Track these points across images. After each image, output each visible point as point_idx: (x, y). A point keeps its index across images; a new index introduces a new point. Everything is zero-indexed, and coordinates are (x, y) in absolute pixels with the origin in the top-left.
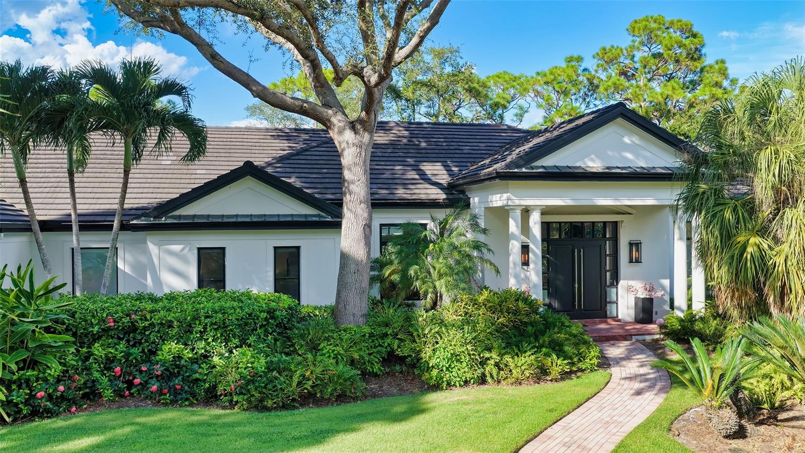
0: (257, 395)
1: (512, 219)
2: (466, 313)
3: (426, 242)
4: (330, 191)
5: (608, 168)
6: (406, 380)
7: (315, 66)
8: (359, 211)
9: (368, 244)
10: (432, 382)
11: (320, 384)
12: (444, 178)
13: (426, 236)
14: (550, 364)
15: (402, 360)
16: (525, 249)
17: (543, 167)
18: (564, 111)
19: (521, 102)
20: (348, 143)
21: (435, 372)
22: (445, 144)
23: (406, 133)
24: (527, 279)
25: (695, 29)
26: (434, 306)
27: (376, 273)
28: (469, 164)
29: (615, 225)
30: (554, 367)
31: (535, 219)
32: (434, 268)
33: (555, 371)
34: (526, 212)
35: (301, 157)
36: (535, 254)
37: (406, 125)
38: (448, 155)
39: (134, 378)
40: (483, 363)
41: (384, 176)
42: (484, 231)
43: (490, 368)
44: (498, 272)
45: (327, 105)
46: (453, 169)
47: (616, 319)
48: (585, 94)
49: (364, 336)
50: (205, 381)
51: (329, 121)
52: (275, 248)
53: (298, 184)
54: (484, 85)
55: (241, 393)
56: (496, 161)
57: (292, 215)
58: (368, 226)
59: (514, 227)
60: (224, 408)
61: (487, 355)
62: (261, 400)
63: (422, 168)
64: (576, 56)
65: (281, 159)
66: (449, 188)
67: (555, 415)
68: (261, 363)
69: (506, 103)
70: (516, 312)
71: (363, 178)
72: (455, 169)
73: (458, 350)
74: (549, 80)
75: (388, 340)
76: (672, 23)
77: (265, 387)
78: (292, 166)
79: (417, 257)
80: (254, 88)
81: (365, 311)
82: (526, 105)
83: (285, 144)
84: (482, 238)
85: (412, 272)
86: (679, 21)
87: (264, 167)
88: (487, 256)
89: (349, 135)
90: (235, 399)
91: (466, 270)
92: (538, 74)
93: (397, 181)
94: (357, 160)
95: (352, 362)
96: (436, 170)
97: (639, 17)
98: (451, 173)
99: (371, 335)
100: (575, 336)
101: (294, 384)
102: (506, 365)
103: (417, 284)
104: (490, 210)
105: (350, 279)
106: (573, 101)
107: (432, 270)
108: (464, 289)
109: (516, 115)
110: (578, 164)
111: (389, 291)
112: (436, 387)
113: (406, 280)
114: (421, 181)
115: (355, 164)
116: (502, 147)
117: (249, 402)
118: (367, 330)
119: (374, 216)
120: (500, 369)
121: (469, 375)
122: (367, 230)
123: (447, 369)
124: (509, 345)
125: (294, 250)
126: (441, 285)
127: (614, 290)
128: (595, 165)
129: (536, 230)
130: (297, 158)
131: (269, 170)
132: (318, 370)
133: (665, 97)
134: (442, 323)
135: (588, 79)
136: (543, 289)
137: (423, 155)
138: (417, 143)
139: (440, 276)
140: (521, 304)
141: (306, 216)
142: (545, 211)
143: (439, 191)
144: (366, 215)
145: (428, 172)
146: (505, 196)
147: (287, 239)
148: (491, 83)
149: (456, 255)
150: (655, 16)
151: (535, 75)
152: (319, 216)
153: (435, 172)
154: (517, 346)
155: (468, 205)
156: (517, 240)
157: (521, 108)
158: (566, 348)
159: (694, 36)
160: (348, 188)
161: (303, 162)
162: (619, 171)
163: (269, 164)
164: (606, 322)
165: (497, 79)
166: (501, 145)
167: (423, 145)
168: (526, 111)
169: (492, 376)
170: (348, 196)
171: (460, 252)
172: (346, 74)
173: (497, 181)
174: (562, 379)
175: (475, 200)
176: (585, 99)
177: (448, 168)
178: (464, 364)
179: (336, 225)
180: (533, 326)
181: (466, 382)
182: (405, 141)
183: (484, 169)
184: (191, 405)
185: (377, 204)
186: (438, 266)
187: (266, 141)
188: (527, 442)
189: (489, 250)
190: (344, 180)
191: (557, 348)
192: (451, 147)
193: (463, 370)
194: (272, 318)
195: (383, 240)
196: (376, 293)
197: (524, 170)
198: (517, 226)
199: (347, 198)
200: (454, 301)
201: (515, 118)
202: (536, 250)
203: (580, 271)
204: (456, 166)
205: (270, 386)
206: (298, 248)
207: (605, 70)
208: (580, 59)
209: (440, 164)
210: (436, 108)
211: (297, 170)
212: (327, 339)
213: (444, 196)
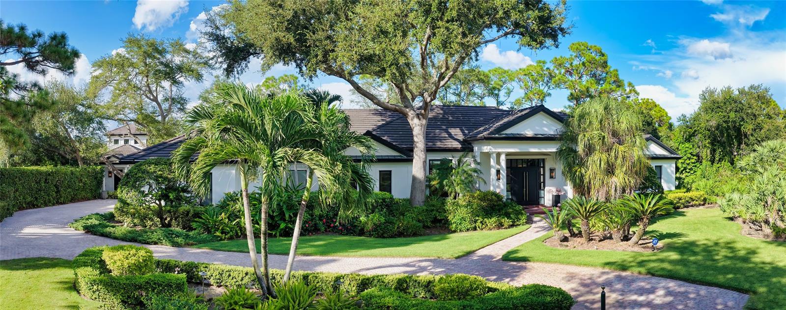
0: (381, 232)
1: (493, 159)
2: (469, 201)
3: (452, 168)
4: (404, 143)
5: (536, 135)
6: (442, 229)
7: (401, 90)
8: (421, 155)
9: (425, 170)
10: (453, 230)
11: (406, 229)
12: (461, 137)
13: (452, 165)
14: (503, 221)
15: (440, 221)
16: (498, 172)
17: (506, 134)
18: (535, 92)
19: (509, 86)
20: (416, 124)
21: (454, 225)
22: (462, 118)
23: (441, 112)
24: (499, 187)
25: (603, 51)
26: (455, 198)
27: (428, 183)
28: (473, 129)
29: (543, 160)
30: (506, 223)
31: (503, 158)
32: (455, 181)
33: (506, 225)
34: (499, 155)
35: (389, 126)
36: (502, 174)
37: (441, 107)
38: (464, 124)
39: (331, 224)
40: (476, 222)
41: (430, 135)
42: (479, 164)
43: (479, 224)
44: (485, 183)
45: (406, 107)
46: (466, 131)
47: (543, 206)
48: (548, 81)
49: (424, 210)
50: (359, 226)
51: (407, 114)
52: (380, 171)
53: (389, 140)
54: (487, 76)
55: (375, 231)
56: (485, 130)
57: (388, 156)
58: (425, 162)
59: (493, 162)
60: (368, 237)
61: (477, 218)
62: (382, 234)
63: (450, 131)
64: (542, 60)
65: (379, 127)
66: (463, 142)
67: (502, 238)
68: (383, 219)
69: (499, 87)
70: (491, 200)
71: (423, 141)
72: (466, 132)
73: (465, 215)
74: (527, 73)
75: (434, 212)
76: (591, 47)
77: (384, 229)
78: (386, 130)
79: (447, 176)
80: (375, 101)
81: (423, 200)
82: (511, 88)
83: (379, 118)
84: (479, 167)
85: (444, 183)
86: (595, 46)
87: (372, 132)
88: (481, 175)
89: (416, 121)
90: (372, 233)
91: (470, 182)
92: (520, 69)
93: (437, 138)
94: (420, 132)
95: (419, 221)
96: (456, 132)
97: (575, 42)
98: (464, 134)
99: (427, 210)
100: (517, 211)
101: (396, 228)
102: (486, 223)
103: (447, 188)
104: (483, 154)
105: (417, 185)
106: (540, 86)
107: (454, 182)
108: (468, 191)
109: (506, 93)
110: (522, 133)
111: (434, 192)
112: (455, 232)
113: (442, 186)
114: (449, 138)
115: (419, 134)
116: (491, 120)
117: (378, 234)
118: (425, 208)
119: (427, 156)
120: (483, 224)
121: (469, 227)
122: (425, 163)
123: (460, 224)
124: (486, 215)
125: (389, 172)
126: (458, 189)
127: (542, 192)
128: (529, 133)
129: (503, 163)
130: (387, 126)
131: (374, 133)
132: (405, 223)
133: (586, 88)
134: (458, 205)
135: (549, 73)
136: (507, 191)
137: (451, 124)
138: (447, 117)
139: (458, 185)
140: (493, 197)
141: (394, 156)
142: (508, 154)
143: (458, 143)
144: (424, 157)
145: (453, 133)
146: (489, 147)
147: (385, 167)
148: (491, 75)
149: (465, 175)
150: (583, 42)
151: (518, 70)
152: (400, 156)
153: (456, 133)
154: (491, 215)
155: (472, 151)
156: (494, 168)
157: (509, 89)
158: (511, 216)
159: (603, 55)
160: (415, 145)
161: (391, 128)
162: (541, 136)
163: (374, 130)
164: (538, 207)
165: (495, 72)
166: (491, 118)
167: (450, 118)
168: (512, 91)
169: (479, 227)
170: (416, 149)
171: (467, 173)
172: (416, 96)
173: (484, 140)
174: (509, 228)
175: (476, 148)
176: (547, 84)
177: (463, 131)
178: (467, 222)
179: (410, 160)
180: (498, 206)
181: (468, 230)
182: (441, 116)
183: (479, 134)
184: (354, 235)
185: (429, 150)
186: (457, 180)
187: (370, 116)
188: (488, 245)
189: (481, 172)
190: (414, 141)
191: (508, 216)
192: (465, 120)
193: (467, 224)
194: (384, 202)
195: (431, 167)
196: (428, 193)
197: (497, 136)
198: (494, 162)
199: (415, 150)
200: (464, 196)
201: (506, 95)
202: (503, 173)
203: (526, 182)
204: (467, 130)
205: (386, 229)
206: (390, 171)
207: (558, 69)
208: (544, 62)
209: (458, 129)
210: (459, 90)
211: (388, 133)
212: (408, 211)
213: (460, 146)
